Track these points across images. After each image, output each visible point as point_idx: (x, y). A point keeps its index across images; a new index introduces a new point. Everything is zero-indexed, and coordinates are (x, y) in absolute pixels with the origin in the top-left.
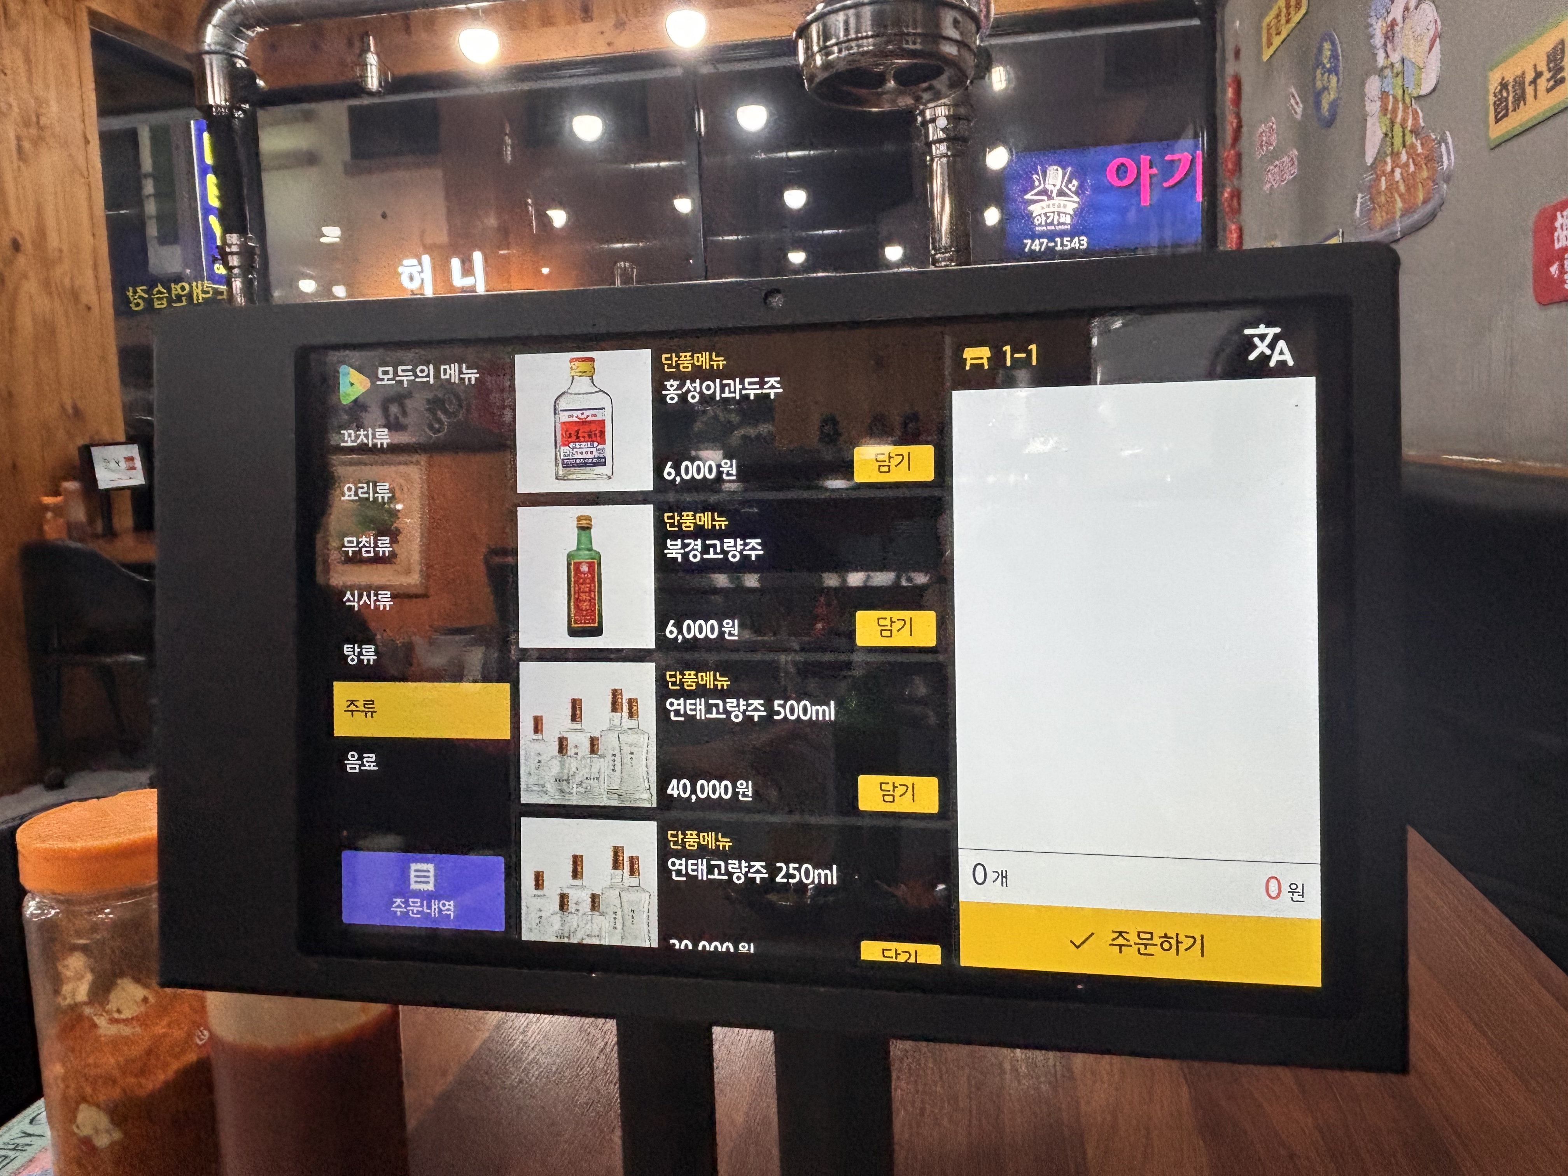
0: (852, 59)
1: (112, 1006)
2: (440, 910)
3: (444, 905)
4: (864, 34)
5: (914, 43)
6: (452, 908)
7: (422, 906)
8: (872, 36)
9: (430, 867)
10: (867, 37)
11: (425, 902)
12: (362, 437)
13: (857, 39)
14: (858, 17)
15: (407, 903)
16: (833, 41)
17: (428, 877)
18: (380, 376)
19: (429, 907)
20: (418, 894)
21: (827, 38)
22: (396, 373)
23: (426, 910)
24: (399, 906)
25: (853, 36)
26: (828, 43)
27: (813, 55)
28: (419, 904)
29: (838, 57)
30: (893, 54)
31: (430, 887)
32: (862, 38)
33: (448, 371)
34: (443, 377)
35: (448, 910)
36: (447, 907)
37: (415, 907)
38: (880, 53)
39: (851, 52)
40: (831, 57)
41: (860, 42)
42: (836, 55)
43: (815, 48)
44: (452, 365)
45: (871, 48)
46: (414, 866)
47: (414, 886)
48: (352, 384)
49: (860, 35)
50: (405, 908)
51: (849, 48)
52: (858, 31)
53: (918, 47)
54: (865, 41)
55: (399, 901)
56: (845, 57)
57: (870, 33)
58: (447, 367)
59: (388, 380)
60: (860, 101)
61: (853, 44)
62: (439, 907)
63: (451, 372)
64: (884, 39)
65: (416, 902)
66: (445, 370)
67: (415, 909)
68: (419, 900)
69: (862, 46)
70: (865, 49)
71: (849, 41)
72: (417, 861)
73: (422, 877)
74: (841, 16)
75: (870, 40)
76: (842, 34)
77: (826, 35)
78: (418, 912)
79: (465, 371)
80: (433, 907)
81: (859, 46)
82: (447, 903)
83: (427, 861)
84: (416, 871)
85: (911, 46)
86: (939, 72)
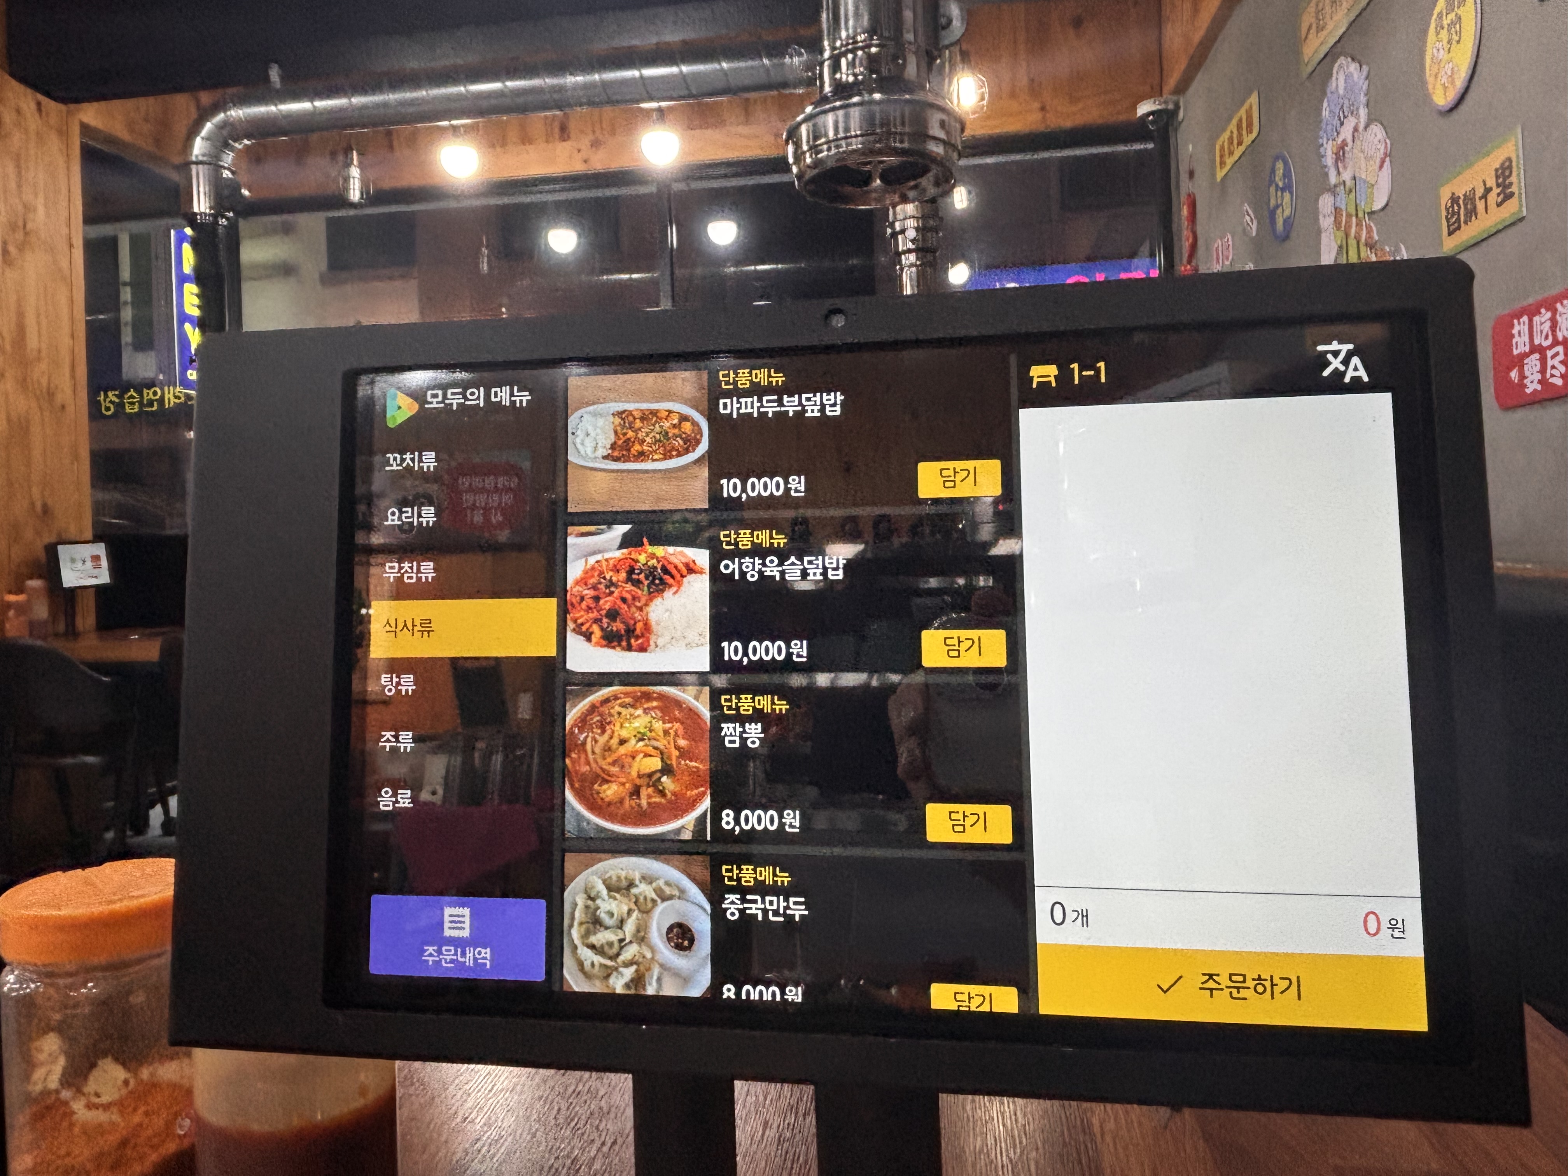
0: (841, 157)
1: (91, 1086)
2: (475, 959)
3: (480, 953)
4: (853, 133)
5: (902, 142)
6: (488, 956)
7: (456, 954)
8: (862, 135)
9: (466, 911)
10: (856, 136)
11: (459, 950)
12: (408, 460)
13: (846, 138)
14: (847, 117)
15: (439, 952)
16: (823, 140)
17: (464, 922)
18: (429, 399)
19: (464, 954)
20: (452, 941)
21: (816, 138)
22: (445, 397)
23: (460, 959)
24: (431, 955)
25: (841, 135)
26: (819, 142)
27: (804, 153)
28: (453, 952)
29: (828, 155)
30: (880, 152)
31: (466, 933)
32: (851, 137)
33: (499, 394)
34: (493, 399)
35: (485, 958)
36: (483, 955)
37: (449, 953)
38: (869, 151)
39: (841, 150)
40: (820, 156)
41: (849, 140)
42: (825, 153)
43: (805, 147)
44: (504, 388)
45: (860, 146)
46: (448, 911)
47: (448, 933)
48: (400, 408)
49: (848, 134)
50: (438, 956)
51: (837, 147)
52: (847, 129)
53: (906, 145)
54: (854, 140)
55: (431, 949)
56: (836, 154)
57: (858, 133)
58: (498, 389)
59: (438, 403)
60: (846, 199)
61: (843, 143)
62: (474, 955)
63: (502, 395)
64: (871, 138)
65: (450, 951)
66: (496, 393)
67: (448, 958)
68: (452, 948)
69: (851, 144)
70: (854, 147)
71: (837, 140)
72: (451, 905)
73: (457, 923)
74: (830, 118)
75: (860, 138)
76: (831, 134)
77: (816, 135)
78: (452, 961)
79: (516, 394)
80: (468, 955)
81: (848, 145)
82: (483, 951)
83: (463, 905)
84: (451, 916)
85: (898, 145)
86: (925, 171)
